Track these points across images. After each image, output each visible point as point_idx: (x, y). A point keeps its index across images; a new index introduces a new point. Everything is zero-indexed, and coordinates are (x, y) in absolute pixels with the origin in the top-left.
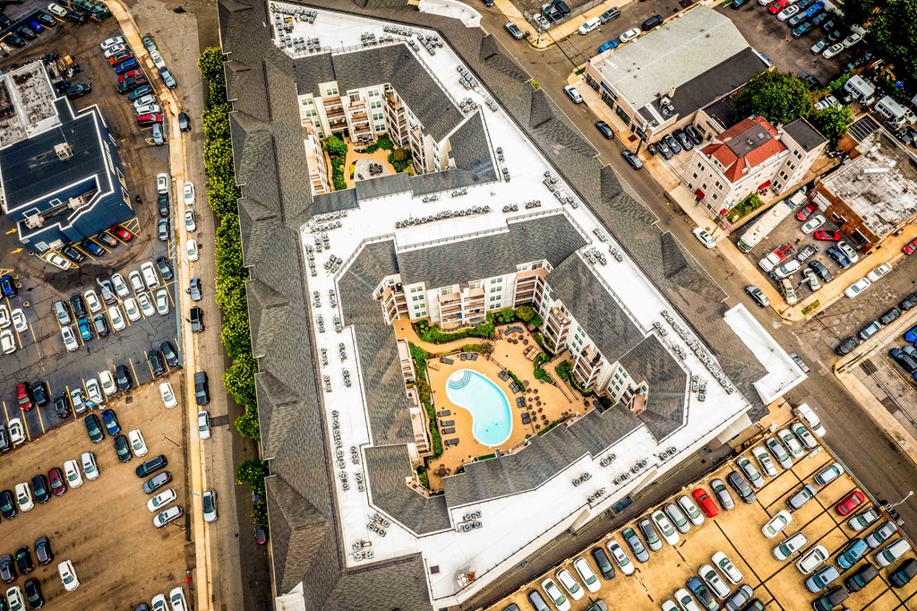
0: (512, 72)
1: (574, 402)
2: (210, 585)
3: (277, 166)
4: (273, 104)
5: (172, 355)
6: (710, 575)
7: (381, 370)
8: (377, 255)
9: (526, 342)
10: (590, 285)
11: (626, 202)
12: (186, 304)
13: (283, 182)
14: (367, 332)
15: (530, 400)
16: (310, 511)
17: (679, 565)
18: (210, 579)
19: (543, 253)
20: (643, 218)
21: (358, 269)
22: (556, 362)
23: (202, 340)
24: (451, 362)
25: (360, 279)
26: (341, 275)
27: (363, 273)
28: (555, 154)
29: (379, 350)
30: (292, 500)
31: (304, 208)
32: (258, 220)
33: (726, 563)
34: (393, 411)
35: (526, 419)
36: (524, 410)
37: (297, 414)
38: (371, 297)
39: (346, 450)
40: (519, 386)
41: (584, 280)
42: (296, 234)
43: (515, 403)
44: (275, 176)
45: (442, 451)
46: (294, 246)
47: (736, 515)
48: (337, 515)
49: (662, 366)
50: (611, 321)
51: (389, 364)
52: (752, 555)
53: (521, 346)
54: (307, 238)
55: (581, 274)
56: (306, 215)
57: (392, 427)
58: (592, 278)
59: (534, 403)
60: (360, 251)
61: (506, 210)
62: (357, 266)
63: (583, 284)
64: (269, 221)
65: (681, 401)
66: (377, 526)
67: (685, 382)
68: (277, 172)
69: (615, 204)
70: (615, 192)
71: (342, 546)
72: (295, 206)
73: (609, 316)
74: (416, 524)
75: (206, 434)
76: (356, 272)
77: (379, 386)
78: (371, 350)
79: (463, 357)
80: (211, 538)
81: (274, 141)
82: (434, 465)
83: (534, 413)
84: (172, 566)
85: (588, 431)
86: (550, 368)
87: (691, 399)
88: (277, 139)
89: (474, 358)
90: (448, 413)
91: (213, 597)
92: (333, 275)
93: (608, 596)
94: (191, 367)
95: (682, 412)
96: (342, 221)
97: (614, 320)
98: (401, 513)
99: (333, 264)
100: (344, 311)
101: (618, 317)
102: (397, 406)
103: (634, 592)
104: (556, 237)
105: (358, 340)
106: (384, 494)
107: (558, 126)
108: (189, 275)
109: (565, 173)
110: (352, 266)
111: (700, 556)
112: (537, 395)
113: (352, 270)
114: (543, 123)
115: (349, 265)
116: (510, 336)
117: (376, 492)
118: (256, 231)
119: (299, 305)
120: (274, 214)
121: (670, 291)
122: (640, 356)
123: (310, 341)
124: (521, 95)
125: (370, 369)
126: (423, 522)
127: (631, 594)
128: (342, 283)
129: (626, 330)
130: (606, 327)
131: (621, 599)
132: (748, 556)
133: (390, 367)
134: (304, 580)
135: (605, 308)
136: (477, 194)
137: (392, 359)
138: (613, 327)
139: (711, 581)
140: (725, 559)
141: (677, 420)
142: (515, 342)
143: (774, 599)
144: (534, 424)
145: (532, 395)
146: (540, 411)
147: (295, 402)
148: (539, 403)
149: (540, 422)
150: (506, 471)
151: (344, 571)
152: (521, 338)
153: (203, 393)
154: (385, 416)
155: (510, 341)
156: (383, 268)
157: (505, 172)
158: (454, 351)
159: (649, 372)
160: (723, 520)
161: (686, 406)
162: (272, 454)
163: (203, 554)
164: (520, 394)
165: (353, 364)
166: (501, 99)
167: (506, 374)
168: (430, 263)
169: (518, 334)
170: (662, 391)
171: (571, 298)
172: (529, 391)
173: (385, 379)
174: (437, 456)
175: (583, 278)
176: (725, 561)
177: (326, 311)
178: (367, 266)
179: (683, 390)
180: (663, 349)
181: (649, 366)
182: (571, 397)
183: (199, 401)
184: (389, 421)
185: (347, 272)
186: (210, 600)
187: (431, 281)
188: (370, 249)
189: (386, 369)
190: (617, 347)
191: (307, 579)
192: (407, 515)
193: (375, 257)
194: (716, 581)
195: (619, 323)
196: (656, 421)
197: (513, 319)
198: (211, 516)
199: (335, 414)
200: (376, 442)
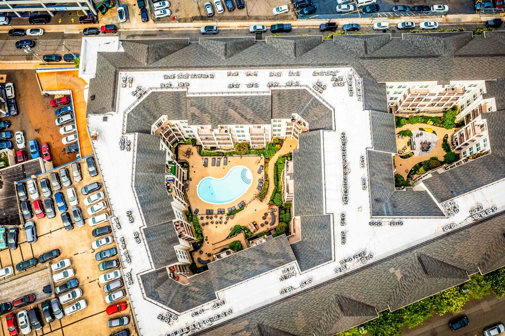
0: (489, 257)
1: (213, 247)
2: (168, 29)
3: (410, 57)
4: (472, 59)
5: (306, 12)
6: (74, 295)
7: (238, 110)
8: (323, 118)
9: (262, 225)
10: (268, 265)
11: (334, 315)
12: (341, 22)
13: (396, 60)
14: (266, 104)
15: (221, 218)
16: (157, 57)
17: (88, 278)
18: (171, 29)
19: (306, 239)
20: (320, 327)
21: (314, 104)
22: (244, 242)
23: (315, 30)
24: (259, 172)
25: (307, 105)
26: (311, 92)
27: (311, 107)
28: (390, 267)
29: (253, 110)
30: (168, 50)
31: (373, 75)
32: (365, 42)
33: (77, 307)
34: (210, 113)
35: (209, 212)
36: (215, 212)
37: (219, 56)
38: (294, 112)
39: (189, 80)
40: (232, 213)
41: (272, 261)
42: (347, 64)
43: (222, 208)
44: (403, 55)
45: (202, 156)
46: (337, 62)
47: (105, 326)
48: (149, 69)
49: (193, 298)
50: (237, 272)
51: (242, 116)
52: (79, 328)
53: (260, 221)
54: (344, 72)
55: (278, 260)
56: (364, 74)
57: (199, 111)
58: (272, 267)
59: (218, 219)
60: (328, 107)
61: (343, 215)
62: (317, 103)
63: (270, 260)
64: (364, 49)
65: (164, 303)
66: (139, 92)
67: (175, 310)
68: (405, 57)
69: (333, 305)
70: (344, 308)
71: (131, 70)
72: (375, 68)
73: (240, 272)
74: (135, 114)
75: (252, 30)
76: (312, 102)
77: (226, 106)
78: (252, 105)
79: (261, 181)
80: (192, 31)
81: (434, 57)
82: (194, 150)
83: (211, 218)
84: (183, 11)
85: (164, 233)
86: (240, 237)
87: (163, 310)
88: (436, 59)
89: (259, 187)
90: (225, 164)
91: (161, 31)
92: (311, 86)
93: (85, 229)
94: (296, 23)
95: (156, 300)
96: (355, 97)
97: (236, 274)
98: (144, 107)
99: (320, 87)
100: (283, 90)
101: (237, 277)
102: (213, 117)
103: (82, 245)
104: (315, 251)
105: (259, 97)
106: (157, 99)
107: (419, 279)
108: (363, 25)
109: (367, 270)
110: (317, 100)
111: (88, 294)
112: (223, 223)
113: (314, 100)
114: (423, 266)
115: (317, 97)
116: (269, 216)
117: (159, 94)
118: (357, 41)
119: (292, 62)
120: (369, 52)
121: (246, 323)
122: (206, 286)
123: (263, 66)
124: (460, 257)
125: (239, 102)
126: (135, 119)
127: (82, 243)
128: (304, 91)
129: (226, 280)
130: (233, 268)
131: (81, 237)
132: (80, 325)
133: (239, 116)
134: (125, 52)
135: (247, 270)
136: (361, 197)
137: (246, 119)
138: (232, 272)
139: (70, 293)
140: (80, 308)
141: (151, 295)
142: (264, 218)
143: (52, 331)
144: (205, 216)
145: (224, 220)
146: (212, 223)
147: (226, 54)
148: (217, 223)
149: (205, 221)
150: (153, 174)
151: (118, 69)
152: (266, 223)
153: (276, 28)
154: (206, 107)
155: (266, 214)
156: (314, 122)
157: (379, 224)
158: (266, 175)
159: (193, 288)
160: (105, 317)
161: (159, 304)
162: (201, 43)
163: (185, 27)
164: (227, 212)
165: (244, 90)
166: (453, 236)
167: (243, 206)
168: (310, 154)
169: (270, 222)
170: (177, 293)
171: (263, 249)
172: (227, 219)
173: (231, 111)
174: (200, 153)
175: (274, 261)
176: (78, 307)
177: (284, 78)
178: (316, 110)
179: (170, 306)
180: (204, 302)
181: (197, 290)
182: (217, 246)
183: (273, 26)
184: (203, 110)
185: (312, 96)
186: (161, 29)
187: (298, 153)
188: (328, 113)
189: (239, 113)
190: (217, 272)
191: (125, 54)
192: (142, 110)
193: (323, 117)
194: (69, 296)
195: (232, 277)
196: (157, 280)
197: (281, 220)
198: (203, 30)
199: (212, 77)
200: (190, 98)
